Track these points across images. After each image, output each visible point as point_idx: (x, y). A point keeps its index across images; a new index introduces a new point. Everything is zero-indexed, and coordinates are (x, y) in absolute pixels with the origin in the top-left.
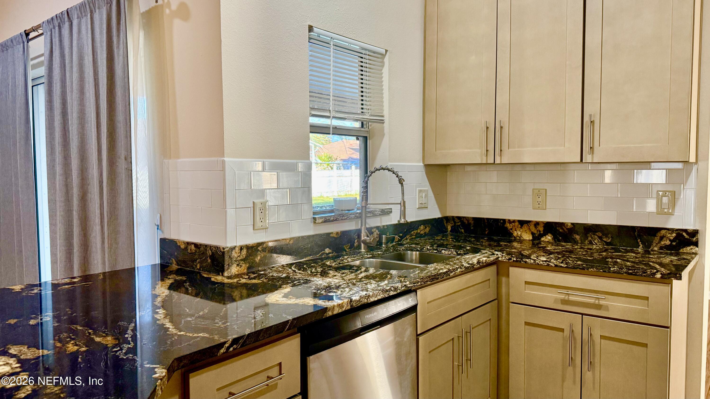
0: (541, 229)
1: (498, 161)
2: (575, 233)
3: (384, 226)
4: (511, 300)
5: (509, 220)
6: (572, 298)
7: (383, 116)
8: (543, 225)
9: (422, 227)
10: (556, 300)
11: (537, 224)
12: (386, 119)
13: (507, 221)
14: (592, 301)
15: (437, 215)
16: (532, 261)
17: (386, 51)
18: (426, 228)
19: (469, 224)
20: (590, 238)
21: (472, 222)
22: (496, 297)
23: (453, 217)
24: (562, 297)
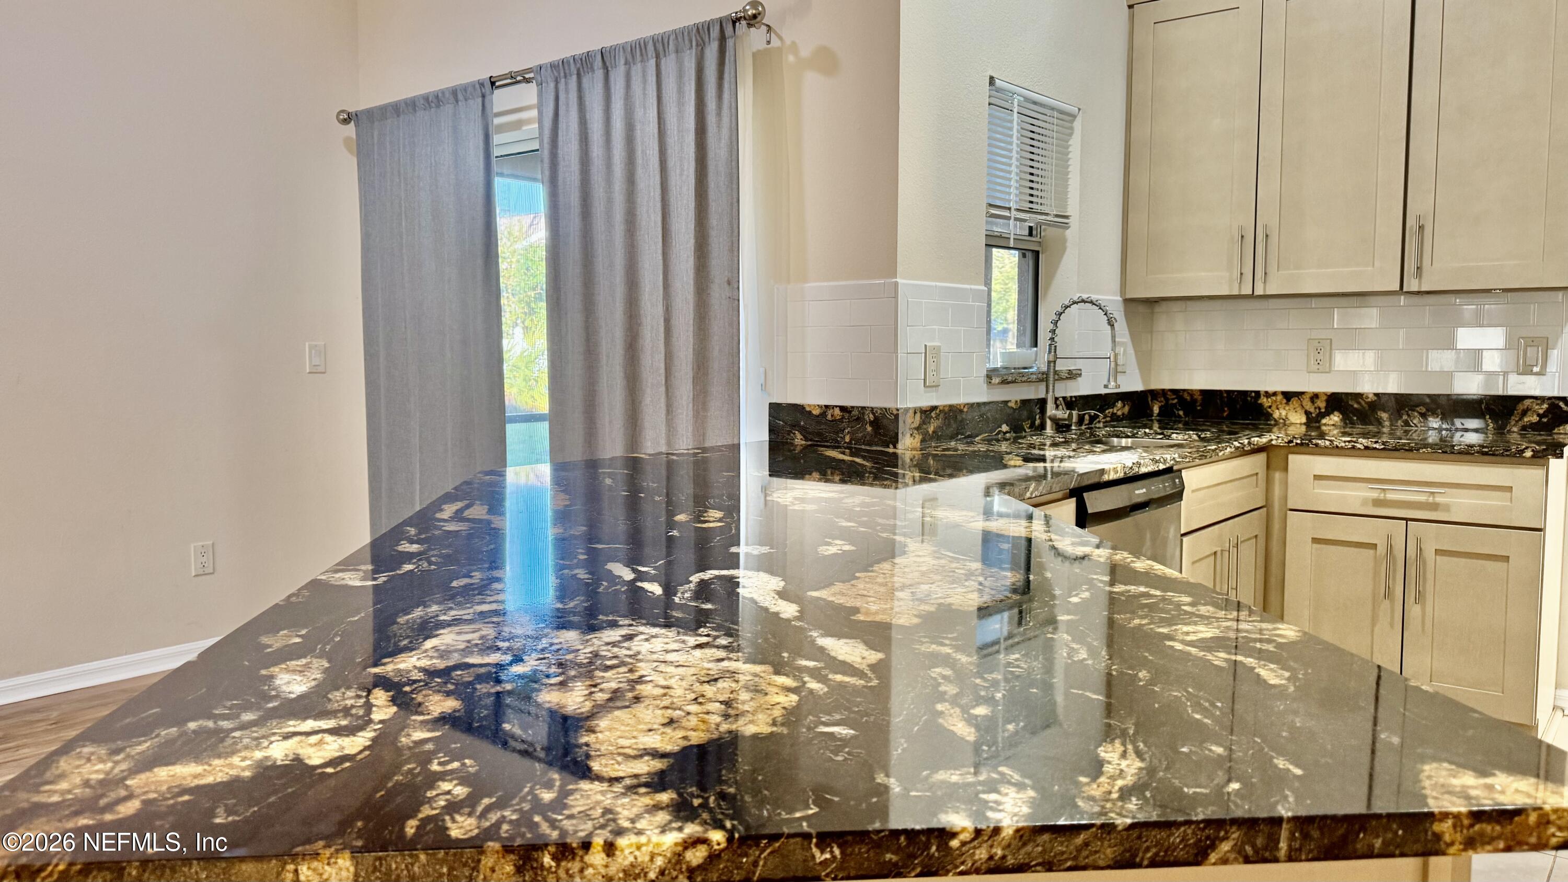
0: (1322, 404)
1: (1259, 291)
2: (1380, 410)
3: (1071, 397)
4: (1290, 506)
5: (1266, 392)
6: (1391, 496)
7: (1066, 217)
8: (1325, 398)
9: (1119, 404)
10: (1365, 502)
11: (1315, 397)
12: (1073, 222)
13: (1262, 393)
14: (1422, 498)
15: (1139, 387)
16: (1328, 443)
17: (1079, 109)
18: (1124, 406)
19: (1194, 401)
20: (1405, 417)
21: (1200, 398)
22: (1264, 504)
23: (1163, 390)
24: (1375, 495)
